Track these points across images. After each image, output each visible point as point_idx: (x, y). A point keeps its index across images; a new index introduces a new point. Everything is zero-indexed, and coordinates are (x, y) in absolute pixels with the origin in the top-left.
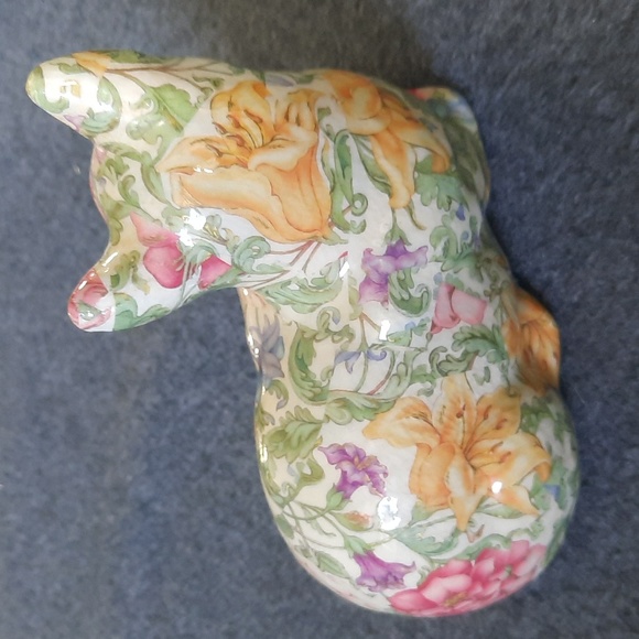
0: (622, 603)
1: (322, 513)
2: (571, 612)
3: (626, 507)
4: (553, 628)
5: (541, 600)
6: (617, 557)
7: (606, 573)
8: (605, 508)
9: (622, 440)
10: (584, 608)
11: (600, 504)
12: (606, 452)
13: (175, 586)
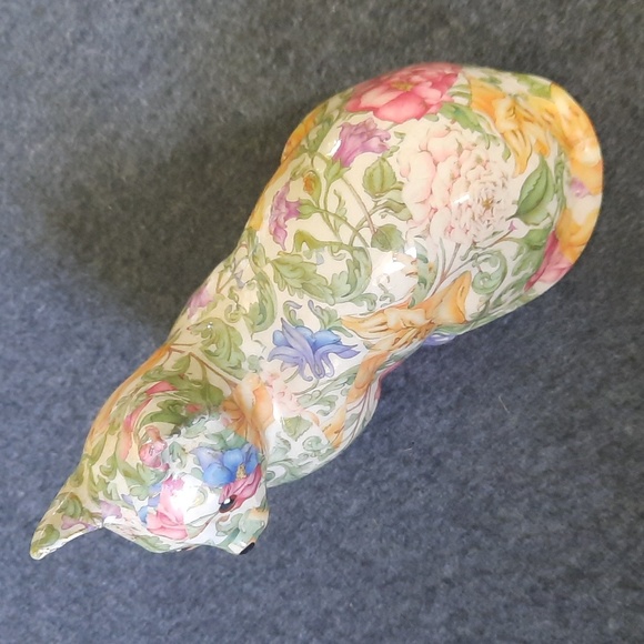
0: (529, 581)
1: (325, 213)
2: (482, 593)
3: (537, 498)
4: (462, 610)
5: (453, 586)
6: (527, 541)
7: (516, 556)
8: (518, 500)
9: (539, 440)
10: (495, 589)
11: (515, 497)
12: (522, 452)
13: (52, 613)
